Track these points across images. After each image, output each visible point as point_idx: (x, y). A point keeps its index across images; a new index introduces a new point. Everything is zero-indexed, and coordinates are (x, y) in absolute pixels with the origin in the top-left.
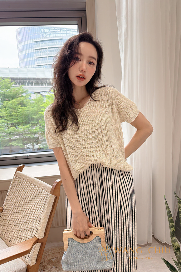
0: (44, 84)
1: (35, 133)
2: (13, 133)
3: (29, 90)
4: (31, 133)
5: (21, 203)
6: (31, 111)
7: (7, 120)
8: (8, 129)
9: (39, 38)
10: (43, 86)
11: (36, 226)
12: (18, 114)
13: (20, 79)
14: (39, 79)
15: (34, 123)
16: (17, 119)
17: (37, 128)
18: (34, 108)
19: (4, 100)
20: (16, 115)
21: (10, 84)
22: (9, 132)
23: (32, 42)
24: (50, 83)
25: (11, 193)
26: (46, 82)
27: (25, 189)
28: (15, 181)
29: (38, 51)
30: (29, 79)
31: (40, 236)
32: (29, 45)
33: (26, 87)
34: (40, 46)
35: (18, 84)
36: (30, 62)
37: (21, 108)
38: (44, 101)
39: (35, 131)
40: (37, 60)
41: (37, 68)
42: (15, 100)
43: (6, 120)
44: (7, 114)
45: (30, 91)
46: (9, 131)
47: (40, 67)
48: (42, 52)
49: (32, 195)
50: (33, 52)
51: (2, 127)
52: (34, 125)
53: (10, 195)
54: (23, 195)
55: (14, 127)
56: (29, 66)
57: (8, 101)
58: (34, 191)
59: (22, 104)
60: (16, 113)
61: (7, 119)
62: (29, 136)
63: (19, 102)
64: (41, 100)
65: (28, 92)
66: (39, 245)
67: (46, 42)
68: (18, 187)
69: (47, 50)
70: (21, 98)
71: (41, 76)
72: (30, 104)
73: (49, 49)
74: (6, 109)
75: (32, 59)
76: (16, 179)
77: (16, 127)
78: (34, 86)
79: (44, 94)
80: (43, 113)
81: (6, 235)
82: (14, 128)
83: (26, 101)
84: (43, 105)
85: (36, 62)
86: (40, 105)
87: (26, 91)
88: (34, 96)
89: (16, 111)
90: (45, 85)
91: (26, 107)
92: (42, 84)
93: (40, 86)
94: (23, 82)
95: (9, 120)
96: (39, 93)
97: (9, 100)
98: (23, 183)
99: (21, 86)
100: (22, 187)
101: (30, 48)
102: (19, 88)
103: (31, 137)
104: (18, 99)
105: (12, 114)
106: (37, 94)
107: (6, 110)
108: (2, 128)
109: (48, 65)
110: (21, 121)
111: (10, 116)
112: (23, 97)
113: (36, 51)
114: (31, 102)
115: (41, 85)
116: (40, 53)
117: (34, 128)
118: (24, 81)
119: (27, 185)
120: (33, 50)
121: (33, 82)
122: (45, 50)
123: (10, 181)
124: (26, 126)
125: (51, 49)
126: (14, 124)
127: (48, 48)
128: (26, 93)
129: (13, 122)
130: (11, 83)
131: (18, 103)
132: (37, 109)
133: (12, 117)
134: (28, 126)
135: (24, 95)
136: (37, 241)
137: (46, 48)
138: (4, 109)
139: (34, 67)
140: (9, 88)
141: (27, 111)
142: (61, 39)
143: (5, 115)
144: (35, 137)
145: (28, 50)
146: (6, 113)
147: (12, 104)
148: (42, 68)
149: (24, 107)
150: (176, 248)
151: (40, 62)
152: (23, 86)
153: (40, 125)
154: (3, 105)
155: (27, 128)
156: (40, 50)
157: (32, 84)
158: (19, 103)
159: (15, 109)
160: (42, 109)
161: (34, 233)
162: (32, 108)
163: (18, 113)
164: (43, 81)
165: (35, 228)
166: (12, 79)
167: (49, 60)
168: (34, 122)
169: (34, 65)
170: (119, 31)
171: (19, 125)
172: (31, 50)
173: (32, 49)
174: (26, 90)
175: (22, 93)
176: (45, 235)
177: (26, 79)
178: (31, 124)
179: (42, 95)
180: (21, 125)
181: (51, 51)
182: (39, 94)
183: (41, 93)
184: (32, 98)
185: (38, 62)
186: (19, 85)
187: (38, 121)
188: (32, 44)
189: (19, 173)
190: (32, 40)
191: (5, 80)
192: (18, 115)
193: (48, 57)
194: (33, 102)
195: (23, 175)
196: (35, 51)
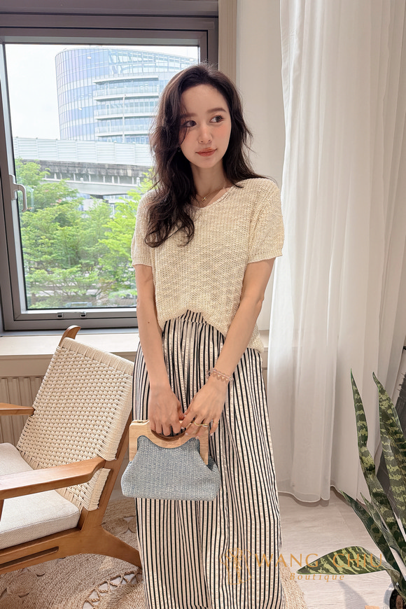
0: (113, 178)
1: (89, 286)
2: (40, 282)
3: (79, 191)
4: (80, 286)
6: (82, 238)
8: (31, 274)
9: (107, 76)
10: (111, 182)
12: (52, 241)
13: (59, 164)
14: (101, 166)
15: (87, 265)
16: (51, 254)
17: (92, 276)
18: (88, 231)
20: (50, 245)
21: (38, 174)
22: (31, 280)
23: (90, 84)
24: (127, 176)
26: (118, 173)
29: (103, 103)
30: (81, 165)
32: (82, 90)
33: (74, 184)
34: (108, 92)
35: (55, 175)
36: (84, 127)
37: (59, 228)
38: (111, 217)
39: (88, 280)
40: (100, 124)
41: (98, 143)
42: (47, 210)
44: (28, 240)
45: (82, 193)
46: (31, 278)
47: (106, 141)
48: (112, 107)
50: (91, 105)
52: (88, 267)
55: (43, 271)
56: (81, 137)
59: (62, 220)
60: (50, 239)
62: (76, 290)
63: (57, 215)
64: (105, 214)
65: (78, 195)
67: (121, 84)
69: (122, 102)
70: (60, 207)
71: (107, 160)
72: (81, 221)
73: (127, 101)
74: (28, 229)
75: (88, 122)
77: (47, 270)
78: (90, 182)
79: (111, 200)
80: (107, 241)
82: (42, 273)
83: (71, 214)
84: (109, 225)
85: (96, 129)
86: (102, 224)
87: (73, 192)
88: (89, 205)
89: (48, 235)
90: (116, 181)
91: (71, 228)
92: (108, 178)
93: (104, 183)
94: (68, 171)
95: (33, 255)
96: (101, 197)
97: (35, 211)
99: (61, 180)
101: (84, 96)
102: (58, 184)
103: (80, 293)
104: (55, 208)
105: (40, 241)
106: (96, 200)
109: (124, 136)
110: (60, 258)
111: (36, 245)
112: (64, 205)
113: (99, 103)
114: (83, 216)
115: (106, 181)
116: (108, 108)
117: (87, 275)
118: (70, 169)
120: (91, 102)
121: (90, 173)
122: (117, 102)
124: (69, 270)
125: (132, 101)
126: (44, 264)
127: (126, 98)
128: (73, 197)
129: (42, 259)
130: (41, 174)
131: (54, 217)
132: (95, 233)
133: (39, 248)
134: (74, 269)
135: (69, 199)
137: (122, 99)
139: (93, 139)
140: (35, 183)
141: (73, 236)
142: (156, 79)
144: (87, 294)
147: (40, 219)
148: (109, 141)
149: (66, 228)
151: (106, 128)
152: (68, 180)
153: (100, 269)
155: (71, 273)
156: (108, 103)
157: (86, 176)
158: (56, 218)
159: (46, 230)
160: (106, 234)
162: (85, 229)
163: (54, 239)
164: (110, 171)
166: (43, 163)
167: (125, 124)
168: (88, 261)
169: (92, 136)
170: (285, 61)
171: (53, 267)
172: (87, 101)
173: (91, 100)
174: (73, 190)
175: (64, 196)
177: (74, 165)
178: (80, 265)
179: (107, 202)
180: (58, 267)
181: (131, 105)
182: (101, 200)
183: (106, 198)
184: (86, 208)
185: (101, 128)
186: (58, 178)
187: (97, 258)
188: (90, 88)
190: (90, 80)
191: (28, 164)
192: (52, 244)
193: (125, 118)
194: (87, 216)
196: (95, 104)
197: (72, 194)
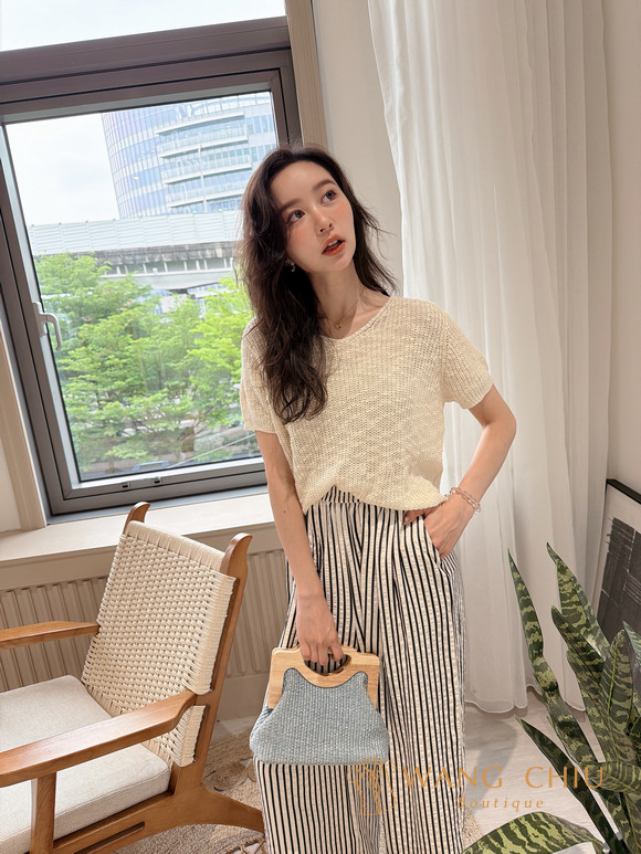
0: (197, 263)
1: (182, 416)
2: (114, 419)
3: (153, 286)
4: (170, 417)
5: (144, 605)
6: (164, 351)
7: (94, 382)
8: (101, 409)
9: (173, 122)
10: (195, 268)
11: (189, 662)
12: (124, 361)
13: (123, 253)
14: (180, 249)
15: (175, 387)
16: (124, 379)
17: (184, 402)
18: (172, 340)
19: (82, 323)
20: (121, 366)
21: (95, 271)
22: (103, 418)
23: (151, 137)
24: (216, 258)
25: (117, 581)
26: (204, 255)
27: (155, 566)
28: (127, 549)
29: (172, 160)
30: (152, 251)
31: (201, 687)
32: (142, 146)
33: (144, 277)
34: (177, 145)
35: (118, 269)
36: (151, 196)
37: (131, 341)
38: (201, 317)
39: (179, 409)
40: (172, 190)
41: (171, 217)
42: (113, 319)
43: (91, 381)
44: (92, 363)
45: (157, 288)
46: (101, 414)
47: (182, 213)
48: (185, 164)
49: (174, 580)
50: (156, 165)
51: (81, 405)
52: (175, 391)
53: (116, 586)
54: (150, 583)
55: (117, 403)
56: (148, 211)
57: (91, 326)
58: (178, 569)
59: (134, 330)
60: (121, 359)
61: (94, 377)
62: (165, 425)
63: (126, 325)
64: (192, 314)
65: (152, 292)
66: (198, 711)
67: (194, 130)
68: (134, 563)
69: (198, 154)
70: (130, 312)
71: (186, 239)
72: (161, 328)
73: (205, 153)
74: (90, 348)
75: (155, 189)
76: (128, 543)
77: (121, 402)
78: (167, 273)
79: (198, 293)
80: (198, 351)
81: (110, 695)
82: (116, 407)
83: (147, 320)
84: (199, 329)
85: (167, 197)
86: (189, 328)
87: (144, 289)
88: (170, 304)
89: (118, 353)
90: (202, 266)
91: (147, 339)
92: (191, 264)
93: (186, 272)
94: (135, 261)
95: (100, 383)
96: (183, 291)
97: (96, 322)
98: (149, 551)
99: (127, 274)
100: (145, 562)
101: (145, 154)
102: (124, 280)
103: (171, 428)
104: (123, 314)
105: (108, 363)
106: (179, 296)
107: (88, 353)
108: (82, 408)
109: (205, 203)
110: (137, 383)
111: (104, 368)
112: (136, 309)
113: (166, 161)
114: (162, 321)
115: (189, 268)
116: (180, 166)
117: (177, 401)
118: (138, 257)
119: (159, 555)
120: (156, 161)
121: (165, 260)
122: (191, 156)
123: (111, 550)
124: (152, 398)
125: (211, 152)
126: (118, 393)
127: (202, 150)
128: (145, 296)
129: (113, 387)
130: (99, 270)
131: (123, 328)
132: (181, 342)
133: (107, 372)
134: (159, 395)
135: (141, 300)
136: (193, 700)
137: (196, 151)
138: (84, 348)
139: (164, 212)
140: (93, 284)
141: (153, 349)
142: (240, 117)
143: (86, 368)
144: (181, 427)
145: (140, 163)
146: (90, 359)
147: (104, 333)
148: (187, 212)
149: (140, 340)
150: (547, 685)
151: (181, 194)
152: (135, 274)
153: (194, 390)
154: (80, 338)
155: (154, 401)
156: (179, 159)
157: (159, 265)
158: (126, 329)
159: (114, 347)
160: (196, 342)
161: (183, 681)
162: (167, 339)
163: (126, 357)
164: (193, 254)
165: (187, 668)
166: (99, 255)
167: (206, 186)
168: (176, 382)
169: (163, 207)
171: (131, 396)
172: (150, 160)
173: (155, 158)
174: (144, 286)
175: (132, 296)
176: (213, 686)
177: (142, 252)
178: (166, 390)
179: (193, 297)
180: (136, 394)
181: (211, 157)
182: (185, 295)
183: (191, 292)
184: (165, 310)
185: (173, 195)
186: (123, 271)
187: (187, 377)
188: (152, 142)
189: (134, 526)
190: (150, 130)
191: (81, 260)
192: (125, 364)
193: (205, 177)
194: (168, 320)
195: (147, 531)
196: (161, 163)
197: (144, 291)
